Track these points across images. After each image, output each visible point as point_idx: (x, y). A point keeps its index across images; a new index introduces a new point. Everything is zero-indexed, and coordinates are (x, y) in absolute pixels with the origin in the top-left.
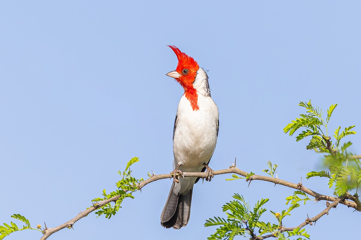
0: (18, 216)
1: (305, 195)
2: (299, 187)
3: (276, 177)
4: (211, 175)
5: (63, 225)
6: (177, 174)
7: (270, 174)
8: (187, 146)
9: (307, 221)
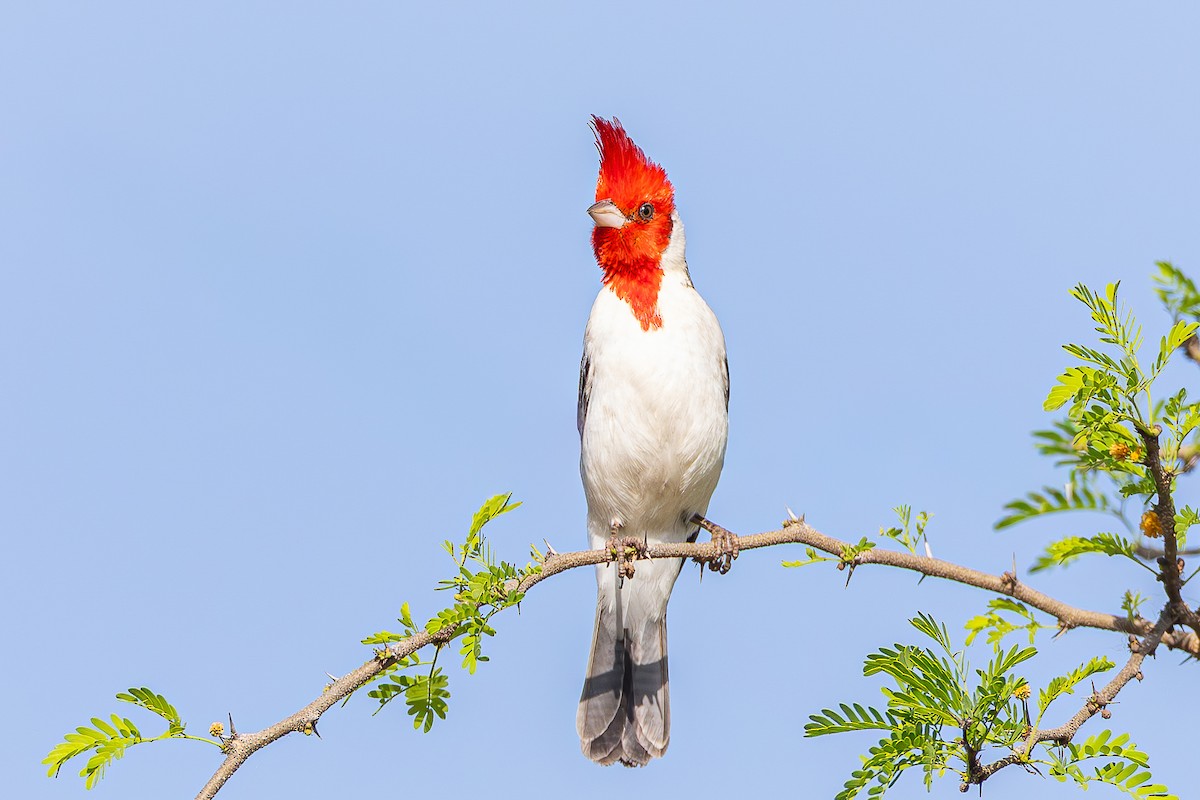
0: (140, 694)
1: (1024, 609)
2: (1009, 586)
3: (927, 554)
4: (730, 550)
5: (288, 723)
6: (629, 550)
7: (906, 545)
8: (633, 453)
9: (1093, 704)
